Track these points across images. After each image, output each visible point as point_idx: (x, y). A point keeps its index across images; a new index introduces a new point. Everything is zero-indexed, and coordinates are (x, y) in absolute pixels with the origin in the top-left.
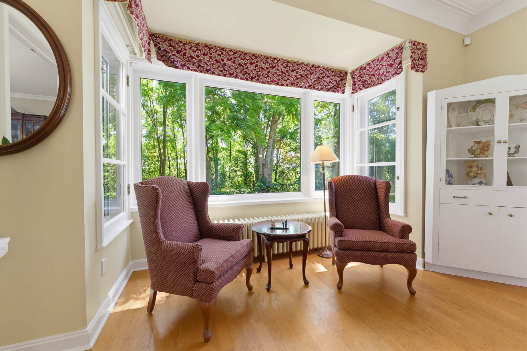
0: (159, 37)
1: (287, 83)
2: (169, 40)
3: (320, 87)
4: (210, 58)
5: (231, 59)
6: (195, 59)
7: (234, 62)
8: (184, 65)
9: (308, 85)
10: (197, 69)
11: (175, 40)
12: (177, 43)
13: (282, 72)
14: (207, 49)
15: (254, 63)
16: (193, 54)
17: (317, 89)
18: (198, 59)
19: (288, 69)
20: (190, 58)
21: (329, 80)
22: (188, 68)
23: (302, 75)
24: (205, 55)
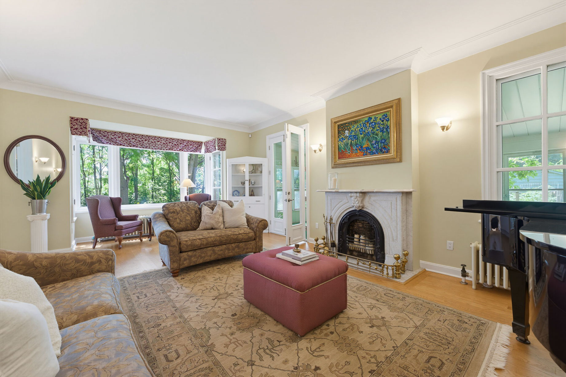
0: (94, 130)
1: (167, 149)
2: (100, 131)
3: (186, 150)
4: (122, 138)
5: (134, 138)
6: (114, 139)
7: (136, 140)
8: (108, 143)
9: (179, 149)
10: (115, 144)
11: (103, 131)
12: (104, 132)
13: (164, 144)
14: (120, 134)
15: (147, 140)
16: (112, 137)
17: (185, 151)
18: (115, 139)
19: (167, 142)
20: (111, 139)
21: (191, 146)
22: (110, 144)
23: (175, 145)
24: (119, 137)
